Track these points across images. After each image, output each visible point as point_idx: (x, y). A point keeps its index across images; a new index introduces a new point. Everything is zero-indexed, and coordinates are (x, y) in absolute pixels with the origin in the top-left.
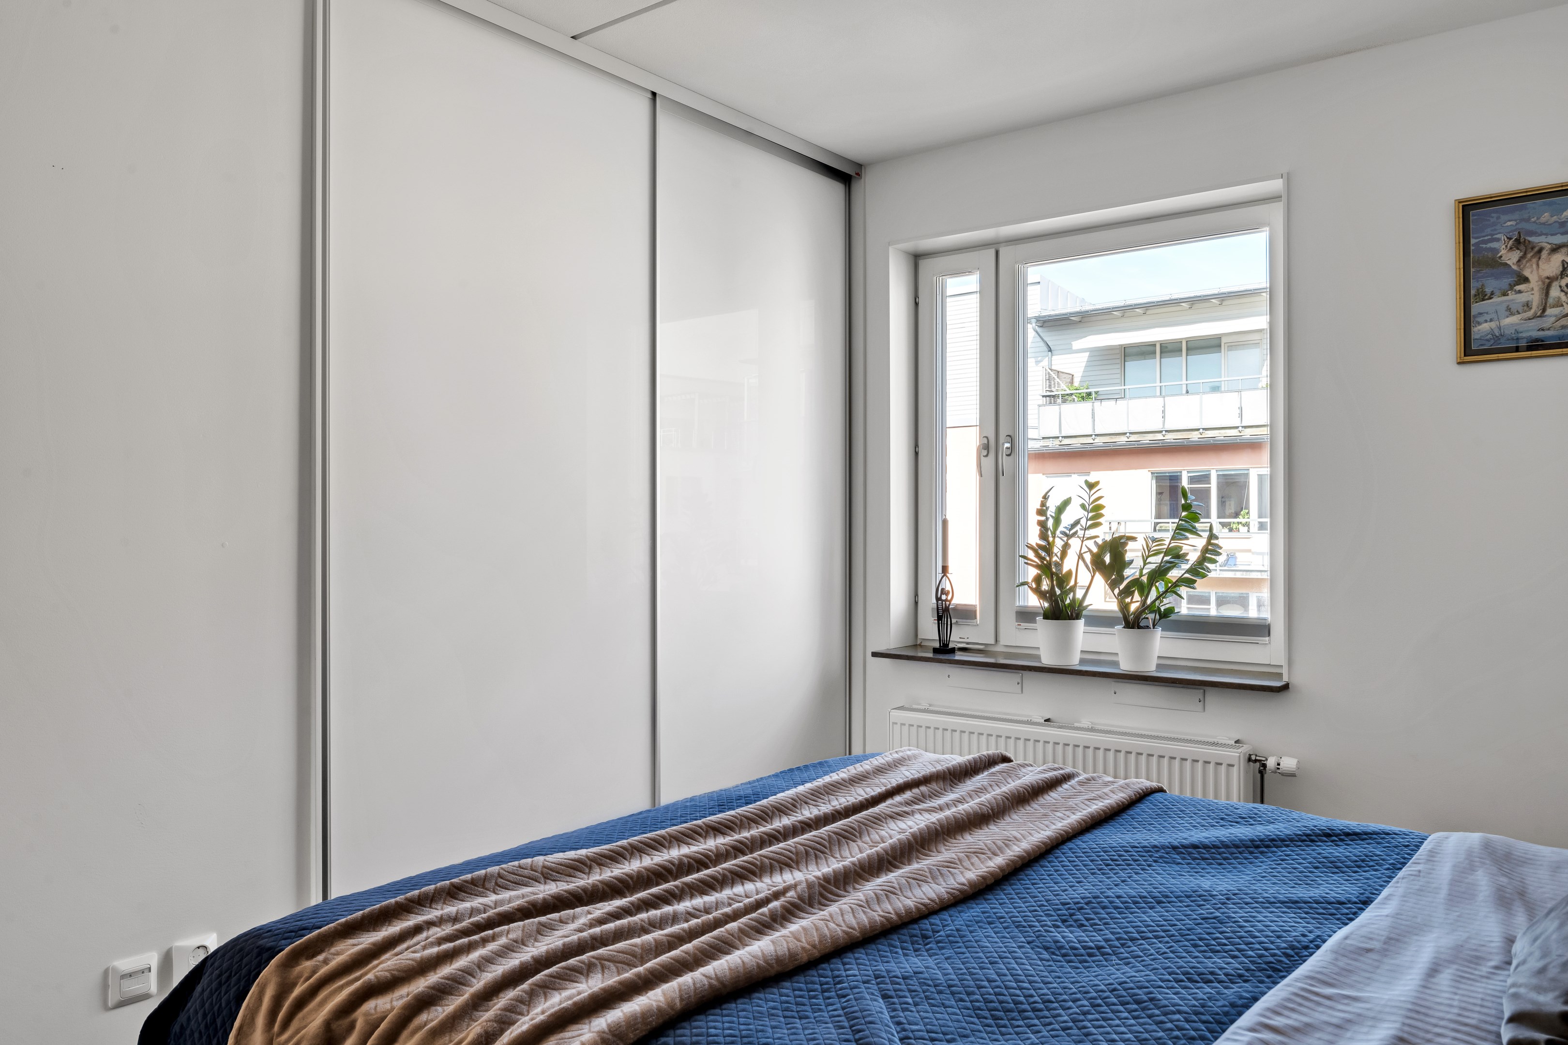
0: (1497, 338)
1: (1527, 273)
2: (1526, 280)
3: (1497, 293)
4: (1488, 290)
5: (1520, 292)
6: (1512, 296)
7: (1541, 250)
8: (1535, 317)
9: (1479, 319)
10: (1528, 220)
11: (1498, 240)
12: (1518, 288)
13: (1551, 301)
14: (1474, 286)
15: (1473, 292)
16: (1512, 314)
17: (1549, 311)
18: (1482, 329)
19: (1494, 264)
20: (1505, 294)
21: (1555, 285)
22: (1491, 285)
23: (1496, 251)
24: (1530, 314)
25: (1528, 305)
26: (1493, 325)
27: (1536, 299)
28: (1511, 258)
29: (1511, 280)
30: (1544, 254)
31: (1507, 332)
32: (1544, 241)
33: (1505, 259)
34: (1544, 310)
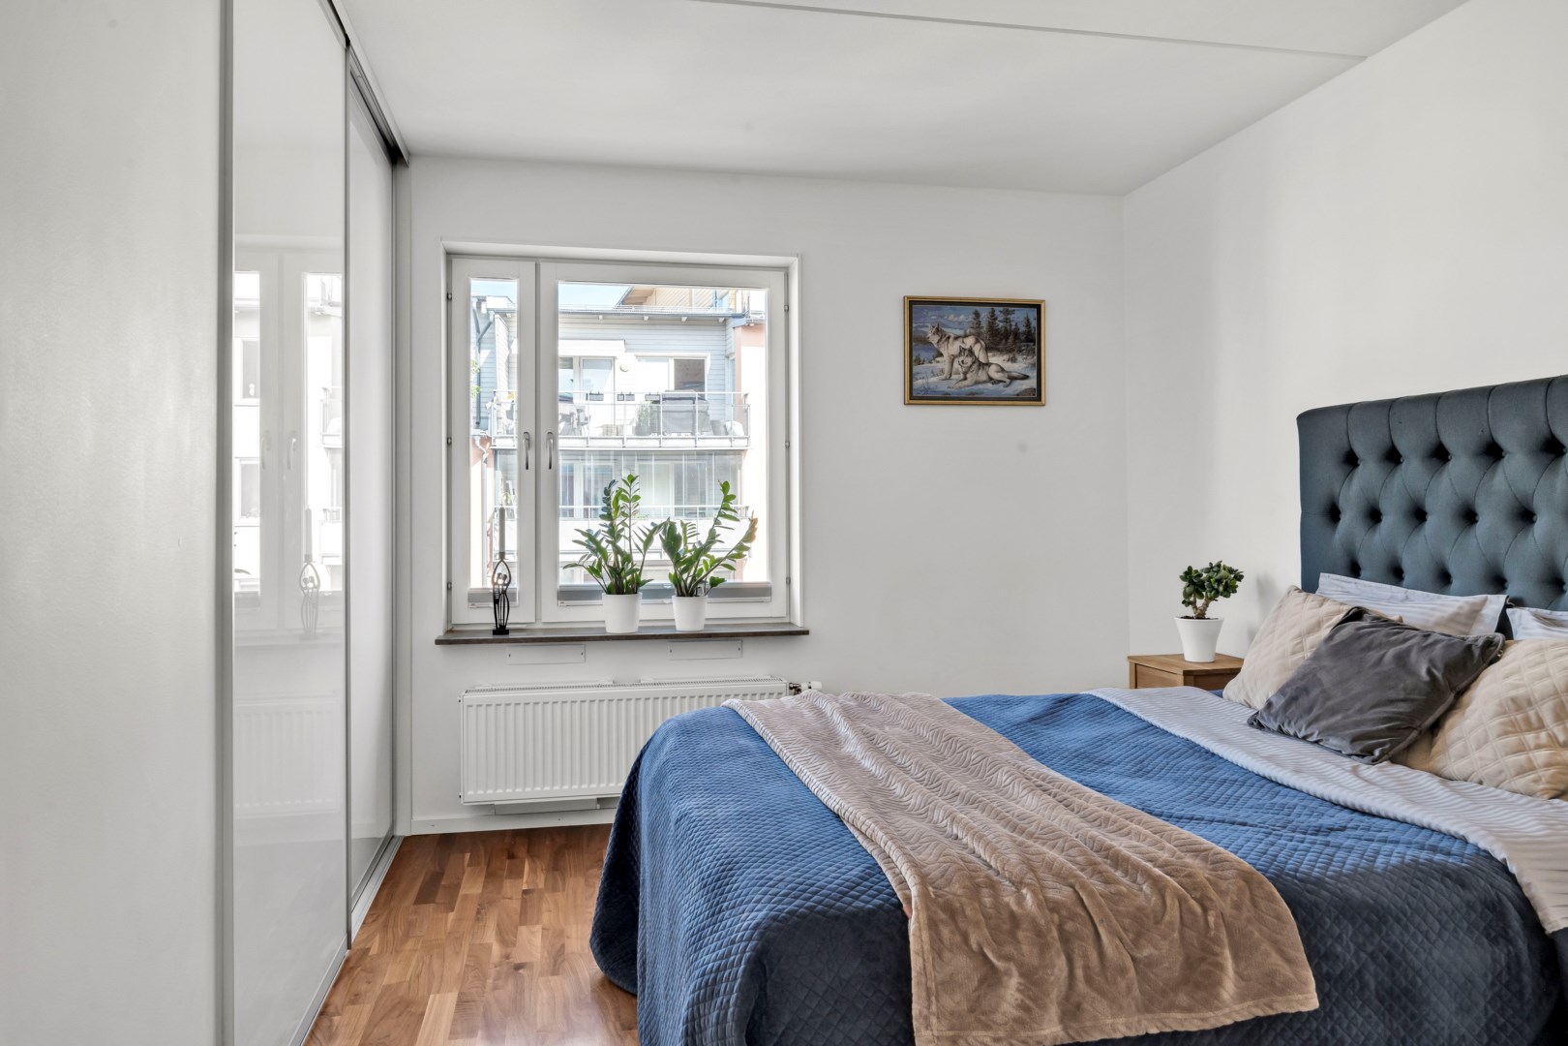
0: (926, 390)
1: (942, 351)
2: (941, 355)
3: (927, 361)
4: (922, 358)
5: (938, 362)
6: (934, 364)
7: (949, 338)
8: (946, 379)
9: (918, 377)
10: (942, 317)
11: (927, 327)
12: (937, 359)
13: (954, 370)
14: (915, 354)
15: (914, 358)
16: (934, 376)
17: (953, 376)
18: (918, 383)
19: (925, 341)
20: (931, 362)
21: (956, 360)
22: (924, 355)
23: (926, 333)
24: (943, 377)
25: (942, 371)
26: (924, 381)
27: (946, 367)
28: (934, 339)
29: (934, 353)
30: (951, 340)
31: (932, 387)
32: (951, 332)
33: (930, 340)
34: (951, 375)
